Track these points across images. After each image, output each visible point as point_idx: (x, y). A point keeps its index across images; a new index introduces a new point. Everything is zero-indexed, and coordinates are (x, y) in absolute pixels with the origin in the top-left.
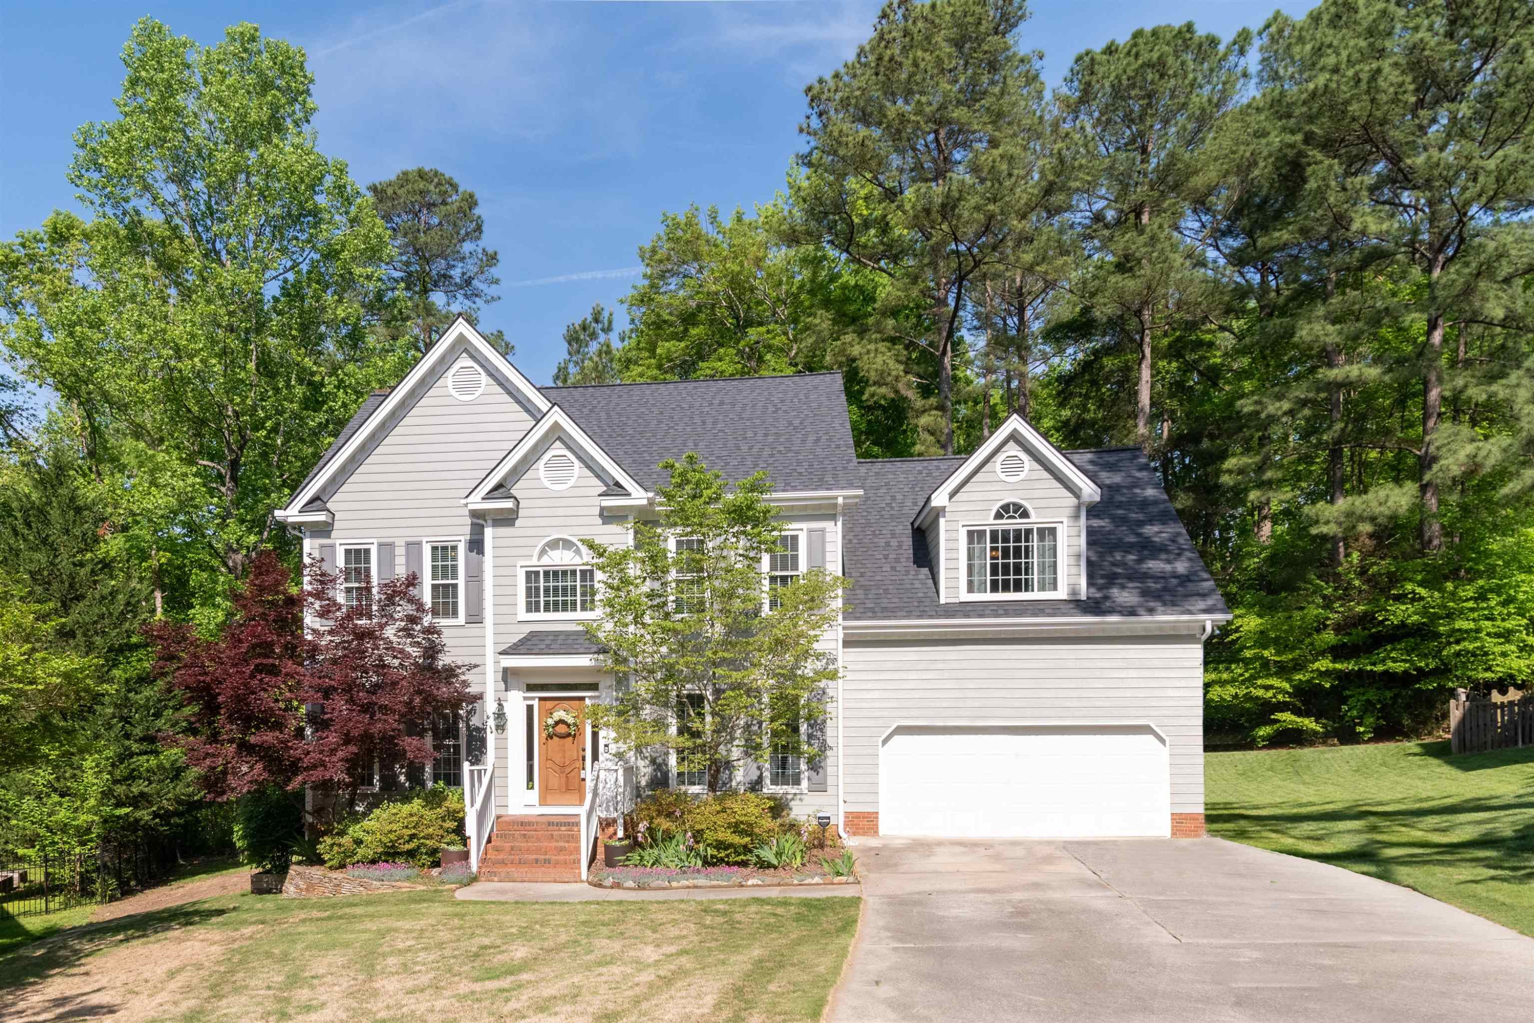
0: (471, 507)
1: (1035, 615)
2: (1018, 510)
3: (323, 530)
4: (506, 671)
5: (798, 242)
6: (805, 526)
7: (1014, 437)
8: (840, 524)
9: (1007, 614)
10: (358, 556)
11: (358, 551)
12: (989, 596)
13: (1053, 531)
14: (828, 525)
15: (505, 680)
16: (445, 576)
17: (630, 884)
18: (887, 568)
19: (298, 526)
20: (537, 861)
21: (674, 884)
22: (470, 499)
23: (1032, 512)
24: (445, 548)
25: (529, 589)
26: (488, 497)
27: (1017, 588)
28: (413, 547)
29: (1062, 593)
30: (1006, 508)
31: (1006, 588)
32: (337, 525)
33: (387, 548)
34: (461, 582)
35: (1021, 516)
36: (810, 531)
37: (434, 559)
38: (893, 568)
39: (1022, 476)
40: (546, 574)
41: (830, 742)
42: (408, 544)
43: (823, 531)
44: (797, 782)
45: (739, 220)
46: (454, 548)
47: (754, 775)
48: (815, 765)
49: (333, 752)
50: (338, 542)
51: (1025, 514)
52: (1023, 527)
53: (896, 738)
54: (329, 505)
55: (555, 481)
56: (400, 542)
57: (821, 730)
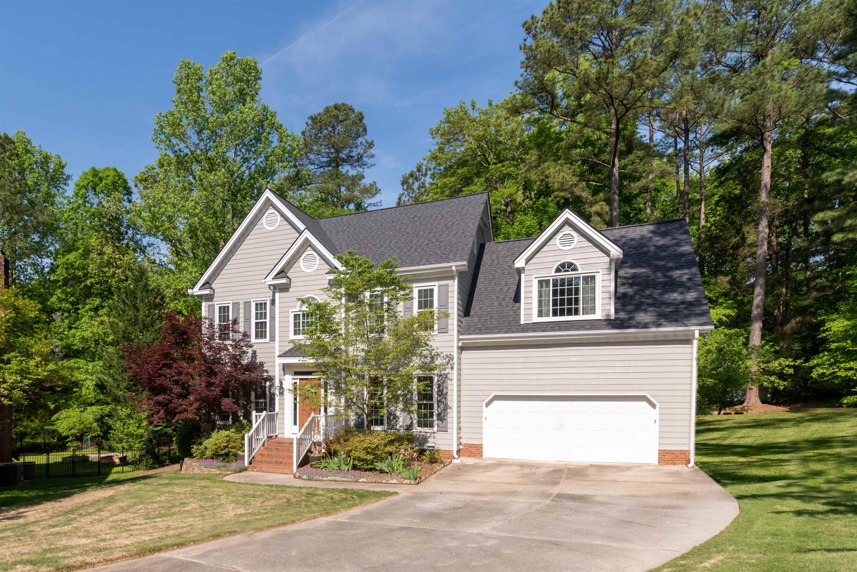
0: (267, 283)
1: (578, 329)
2: (570, 266)
3: (210, 298)
4: (284, 365)
5: (520, 113)
6: (436, 283)
7: (568, 222)
8: (456, 281)
9: (560, 329)
10: (224, 310)
11: (224, 307)
12: (552, 319)
13: (593, 278)
14: (450, 282)
15: (284, 369)
16: (261, 318)
17: (305, 477)
18: (496, 304)
19: (200, 296)
20: (276, 462)
21: (325, 478)
22: (266, 280)
23: (579, 267)
24: (261, 304)
25: (295, 324)
26: (276, 277)
27: (570, 313)
28: (247, 304)
29: (598, 315)
30: (563, 265)
31: (562, 314)
32: (216, 295)
33: (236, 305)
34: (268, 320)
35: (572, 270)
36: (440, 286)
37: (257, 309)
38: (500, 304)
39: (573, 245)
40: (304, 315)
41: (449, 404)
42: (245, 303)
43: (447, 285)
44: (432, 426)
45: (490, 104)
46: (265, 304)
47: (408, 422)
48: (441, 418)
49: (191, 405)
50: (216, 303)
51: (575, 269)
52: (573, 276)
53: (495, 403)
54: (212, 286)
55: (308, 267)
56: (242, 302)
57: (445, 398)
